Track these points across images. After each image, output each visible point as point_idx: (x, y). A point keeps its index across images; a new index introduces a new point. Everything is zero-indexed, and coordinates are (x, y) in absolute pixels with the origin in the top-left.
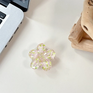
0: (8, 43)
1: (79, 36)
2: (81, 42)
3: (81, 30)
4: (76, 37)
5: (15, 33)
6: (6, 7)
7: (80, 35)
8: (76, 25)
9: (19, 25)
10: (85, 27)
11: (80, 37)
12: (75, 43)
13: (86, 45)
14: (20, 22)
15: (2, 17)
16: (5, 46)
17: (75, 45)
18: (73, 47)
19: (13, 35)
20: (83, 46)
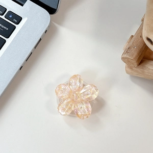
0: (24, 63)
1: (138, 54)
2: (142, 64)
3: (142, 45)
4: (134, 56)
5: (35, 47)
6: (22, 5)
7: (140, 52)
8: (134, 37)
9: (43, 36)
10: (149, 39)
11: (140, 56)
12: (132, 65)
13: (149, 69)
14: (44, 31)
15: (16, 21)
16: (19, 67)
17: (131, 68)
18: (127, 72)
19: (33, 50)
20: (145, 71)
